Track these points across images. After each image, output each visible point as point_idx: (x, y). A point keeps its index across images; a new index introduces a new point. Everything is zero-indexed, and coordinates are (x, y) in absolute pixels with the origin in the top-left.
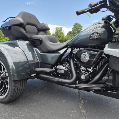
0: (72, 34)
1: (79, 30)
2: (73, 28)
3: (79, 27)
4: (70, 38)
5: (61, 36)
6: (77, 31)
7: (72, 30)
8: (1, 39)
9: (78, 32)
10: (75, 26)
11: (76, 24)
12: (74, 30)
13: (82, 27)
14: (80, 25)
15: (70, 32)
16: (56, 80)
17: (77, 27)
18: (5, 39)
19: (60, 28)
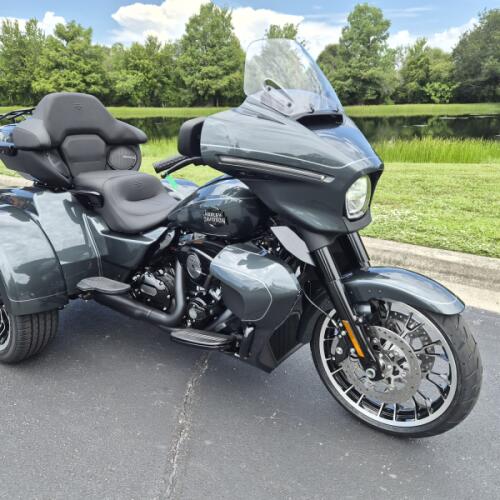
0: (338, 60)
1: (372, 38)
2: (347, 28)
3: (376, 25)
6: (365, 42)
7: (341, 40)
8: (34, 79)
9: (368, 47)
10: (357, 22)
11: (361, 11)
12: (351, 39)
13: (387, 24)
14: (381, 16)
15: (331, 50)
16: (138, 312)
17: (364, 26)
18: (52, 79)
19: (285, 29)
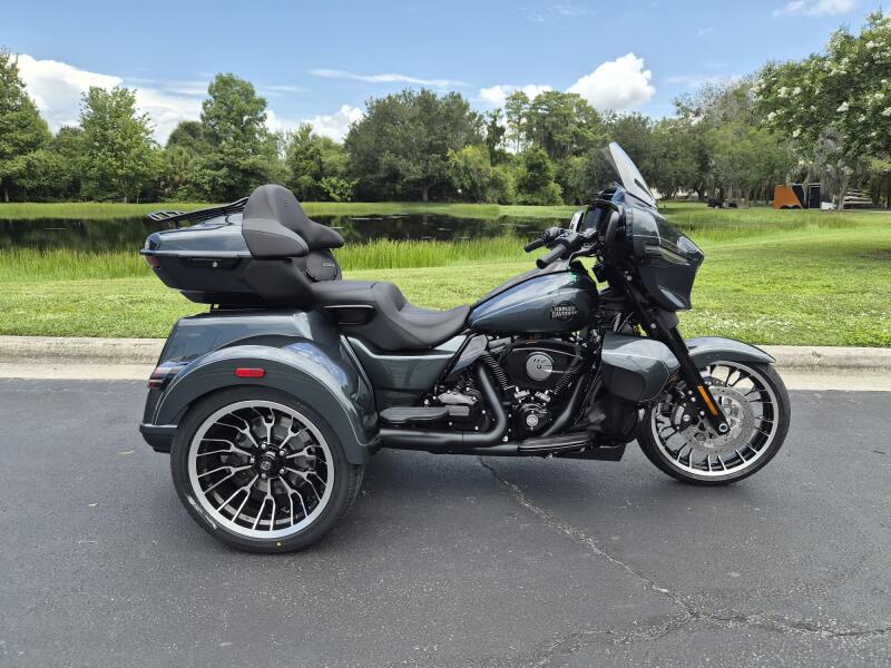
0: (203, 143)
1: (245, 118)
2: (210, 102)
3: (248, 102)
4: (196, 164)
5: (134, 151)
6: (237, 122)
7: (202, 117)
9: (242, 130)
10: (222, 96)
11: (225, 82)
12: (218, 117)
13: (263, 102)
14: (253, 93)
15: (188, 128)
17: (233, 103)
19: (115, 94)
